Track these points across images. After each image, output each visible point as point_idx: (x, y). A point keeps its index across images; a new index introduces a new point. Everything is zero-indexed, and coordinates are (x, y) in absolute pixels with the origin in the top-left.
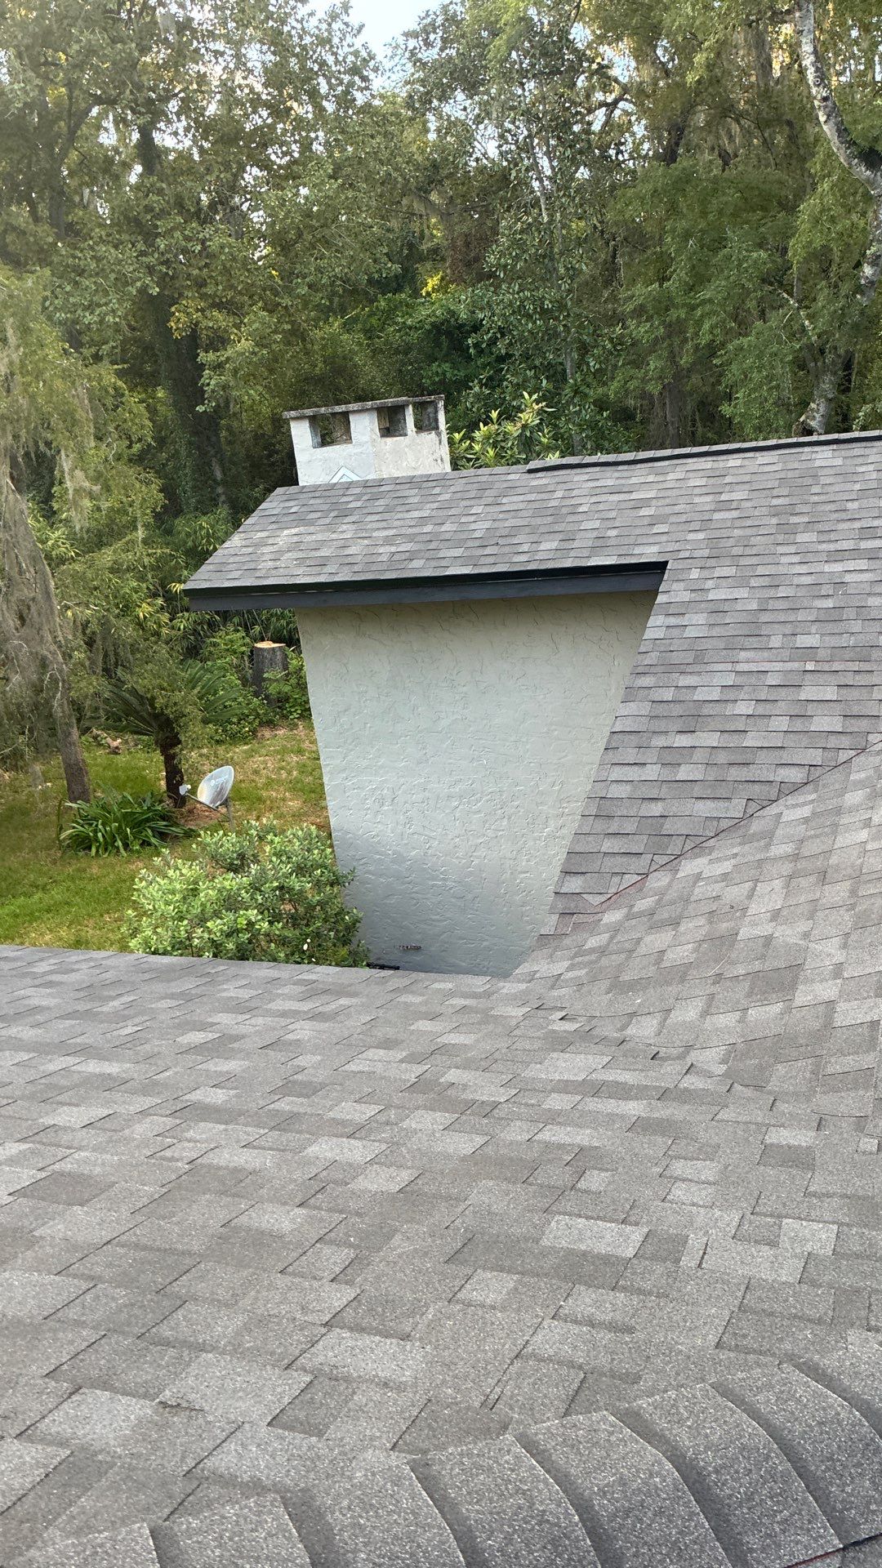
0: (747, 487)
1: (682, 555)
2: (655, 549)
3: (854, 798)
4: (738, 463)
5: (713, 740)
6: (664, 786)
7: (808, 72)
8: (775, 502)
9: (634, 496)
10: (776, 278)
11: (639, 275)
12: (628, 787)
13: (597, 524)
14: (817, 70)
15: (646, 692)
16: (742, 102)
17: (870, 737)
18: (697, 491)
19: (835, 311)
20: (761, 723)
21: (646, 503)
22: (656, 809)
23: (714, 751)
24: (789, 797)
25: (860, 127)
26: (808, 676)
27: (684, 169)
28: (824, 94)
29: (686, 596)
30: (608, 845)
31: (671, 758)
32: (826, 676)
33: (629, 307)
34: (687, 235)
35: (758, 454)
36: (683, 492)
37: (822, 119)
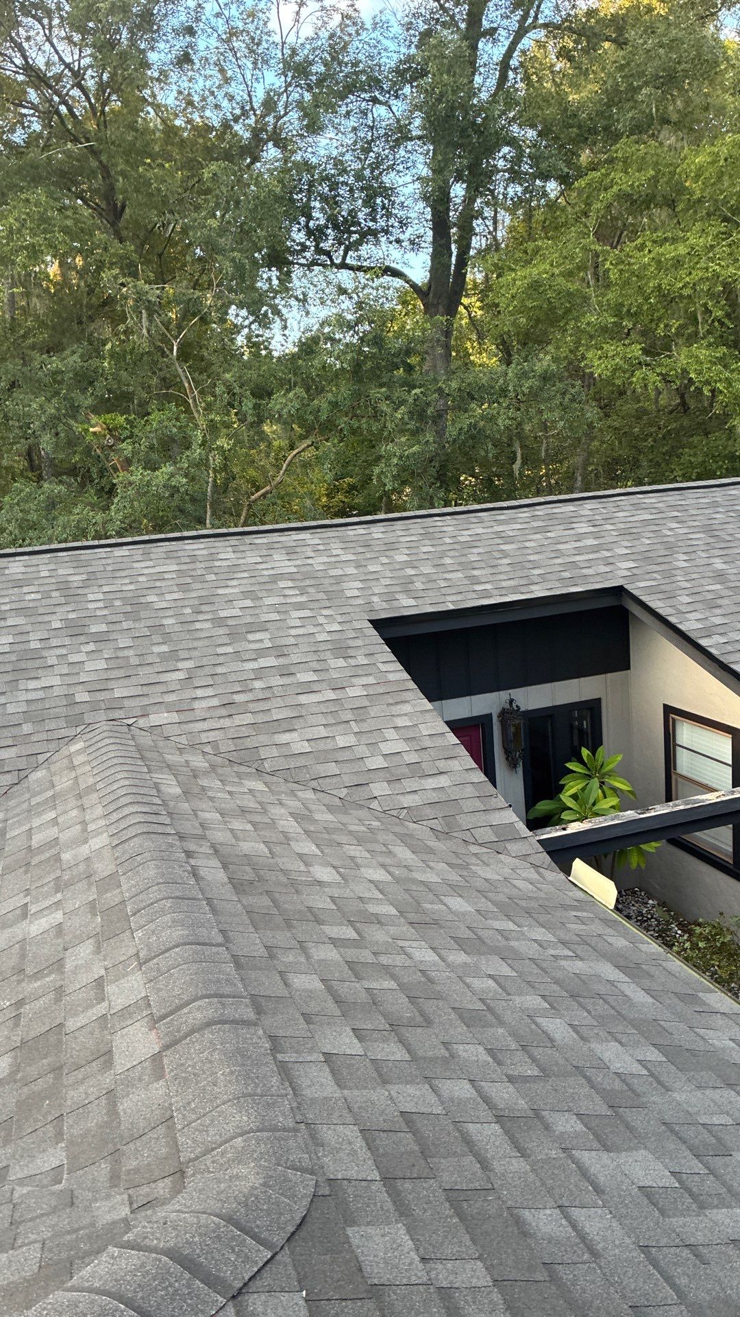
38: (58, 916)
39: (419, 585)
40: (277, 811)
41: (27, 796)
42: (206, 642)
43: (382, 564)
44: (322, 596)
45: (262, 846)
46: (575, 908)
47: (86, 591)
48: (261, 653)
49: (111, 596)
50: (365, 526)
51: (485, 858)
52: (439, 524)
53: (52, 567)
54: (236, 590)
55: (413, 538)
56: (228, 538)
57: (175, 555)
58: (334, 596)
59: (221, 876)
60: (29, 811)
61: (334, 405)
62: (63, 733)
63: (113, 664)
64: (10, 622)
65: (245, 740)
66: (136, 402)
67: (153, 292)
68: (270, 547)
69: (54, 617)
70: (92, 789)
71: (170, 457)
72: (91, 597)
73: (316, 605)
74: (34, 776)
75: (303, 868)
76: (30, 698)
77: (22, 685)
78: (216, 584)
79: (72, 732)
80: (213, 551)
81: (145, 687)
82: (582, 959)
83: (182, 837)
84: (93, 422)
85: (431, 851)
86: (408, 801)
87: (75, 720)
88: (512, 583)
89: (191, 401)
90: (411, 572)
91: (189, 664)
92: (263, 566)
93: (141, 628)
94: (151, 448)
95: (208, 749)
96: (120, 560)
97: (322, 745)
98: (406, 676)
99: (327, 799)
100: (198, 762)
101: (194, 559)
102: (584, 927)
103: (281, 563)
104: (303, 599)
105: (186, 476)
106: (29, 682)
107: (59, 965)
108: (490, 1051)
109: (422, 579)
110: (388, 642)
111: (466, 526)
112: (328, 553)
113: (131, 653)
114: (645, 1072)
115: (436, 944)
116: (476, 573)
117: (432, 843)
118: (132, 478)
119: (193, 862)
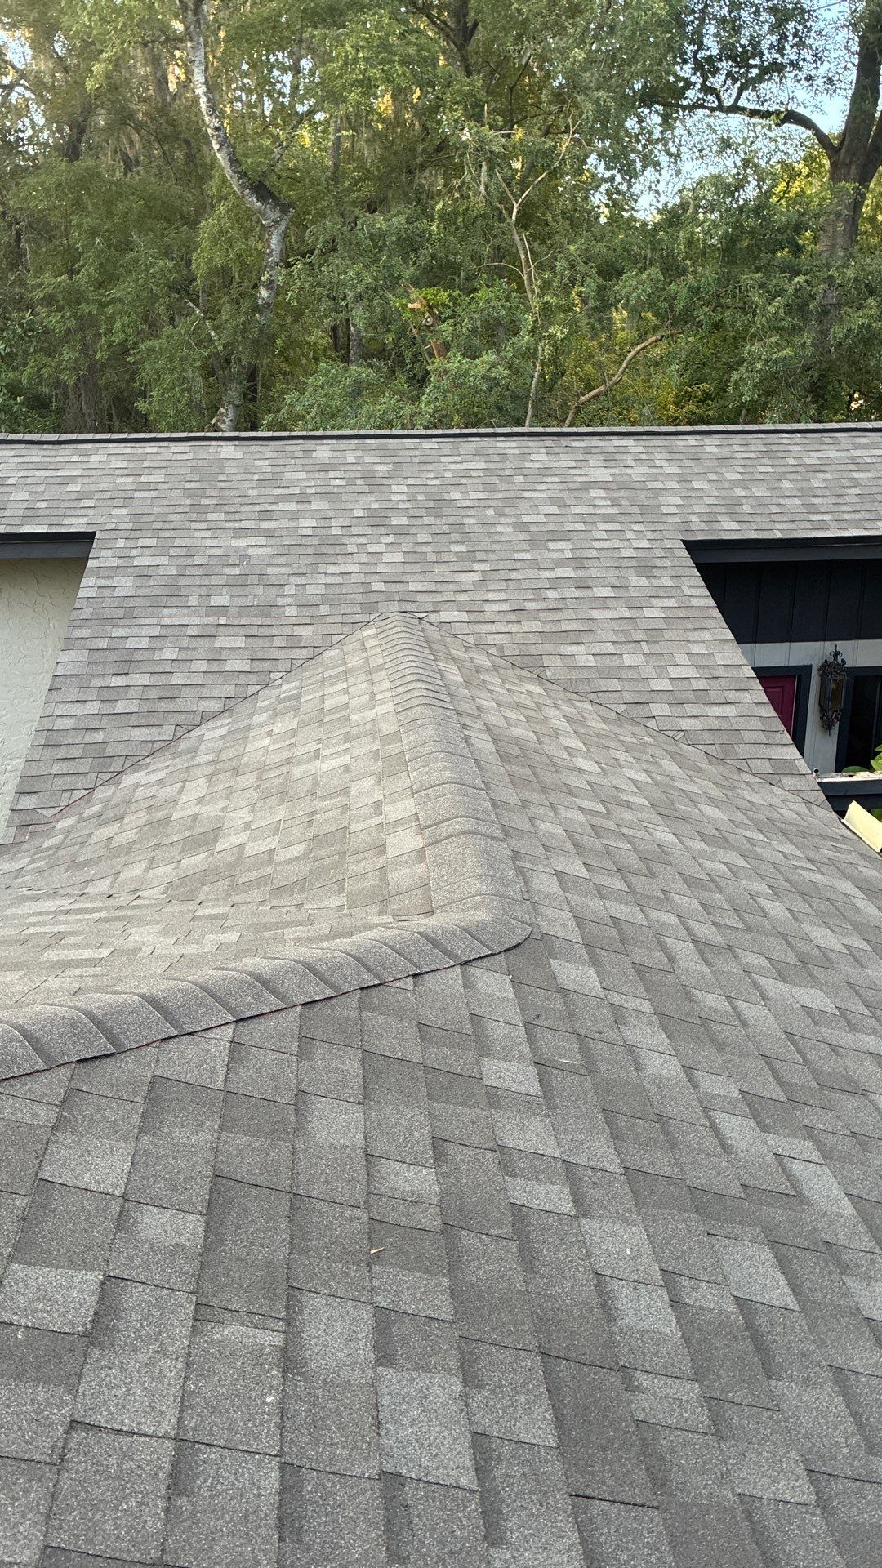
0: (163, 471)
1: (109, 527)
2: (83, 520)
3: (259, 718)
4: (155, 450)
5: (145, 680)
6: (104, 718)
7: (201, 101)
8: (188, 486)
9: (60, 473)
10: (183, 287)
11: (47, 263)
12: (73, 721)
13: (26, 496)
14: (209, 101)
15: (83, 642)
16: (141, 114)
17: (272, 675)
18: (118, 472)
19: (238, 326)
20: (185, 667)
21: (72, 480)
22: (99, 737)
23: (146, 689)
24: (210, 723)
25: (249, 161)
26: (221, 629)
27: (87, 168)
28: (216, 125)
29: (114, 562)
30: (57, 768)
31: (109, 695)
32: (237, 628)
33: (38, 295)
34: (94, 233)
35: (171, 444)
36: (105, 473)
37: (216, 147)
38: (347, 759)
39: (747, 508)
40: (550, 712)
41: (320, 670)
42: (505, 546)
43: (709, 481)
44: (636, 509)
45: (532, 734)
46: (836, 840)
47: (391, 482)
48: (560, 563)
49: (416, 489)
50: (698, 437)
51: (756, 788)
52: (786, 441)
53: (359, 453)
54: (543, 495)
55: (752, 455)
56: (543, 438)
57: (485, 451)
58: (648, 511)
59: (491, 746)
60: (323, 681)
61: (695, 291)
62: (357, 618)
63: (411, 558)
64: (314, 506)
65: (530, 646)
66: (462, 274)
67: (496, 141)
68: (588, 451)
69: (357, 505)
70: (380, 668)
71: (494, 344)
72: (395, 488)
73: (626, 518)
74: (326, 655)
75: (566, 756)
76: (328, 582)
77: (322, 568)
78: (523, 486)
79: (366, 618)
80: (526, 450)
81: (439, 584)
82: (823, 874)
83: (458, 713)
84: (413, 296)
85: (701, 770)
86: (685, 724)
87: (370, 608)
88: (857, 516)
89: (525, 277)
90: (740, 492)
91: (486, 567)
92: (578, 472)
93: (442, 525)
94: (474, 331)
95: (493, 650)
96: (427, 452)
97: (607, 661)
98: (712, 603)
99: (604, 712)
100: (482, 660)
101: (503, 457)
102: (838, 854)
103: (597, 470)
104: (615, 510)
105: (510, 368)
106: (329, 566)
107: (345, 791)
108: (702, 905)
109: (751, 501)
110: (699, 567)
111: (817, 447)
112: (651, 463)
113: (429, 549)
114: (846, 951)
115: (678, 832)
116: (816, 501)
117: (704, 764)
118: (448, 366)
119: (466, 732)
